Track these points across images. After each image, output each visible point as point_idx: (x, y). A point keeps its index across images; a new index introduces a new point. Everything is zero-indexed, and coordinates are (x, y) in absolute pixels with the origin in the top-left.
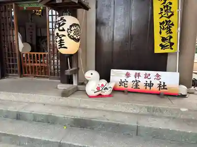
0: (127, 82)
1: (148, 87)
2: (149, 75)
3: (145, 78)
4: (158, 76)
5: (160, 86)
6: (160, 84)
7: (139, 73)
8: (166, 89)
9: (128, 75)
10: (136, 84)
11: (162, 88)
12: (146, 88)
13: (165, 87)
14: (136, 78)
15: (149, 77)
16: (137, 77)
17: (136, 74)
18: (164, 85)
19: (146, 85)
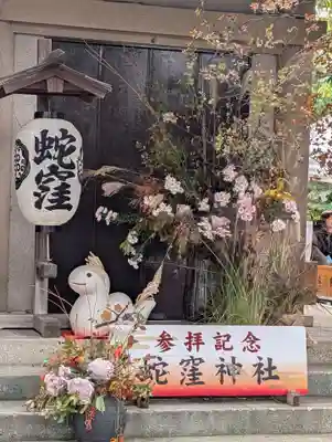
0: (165, 365)
1: (226, 376)
2: (228, 337)
3: (218, 347)
4: (251, 338)
5: (259, 372)
6: (260, 365)
7: (198, 336)
8: (276, 378)
9: (165, 342)
10: (194, 369)
11: (266, 375)
12: (222, 381)
13: (274, 373)
14: (190, 349)
15: (227, 345)
16: (194, 347)
17: (190, 337)
18: (271, 368)
19: (222, 372)
